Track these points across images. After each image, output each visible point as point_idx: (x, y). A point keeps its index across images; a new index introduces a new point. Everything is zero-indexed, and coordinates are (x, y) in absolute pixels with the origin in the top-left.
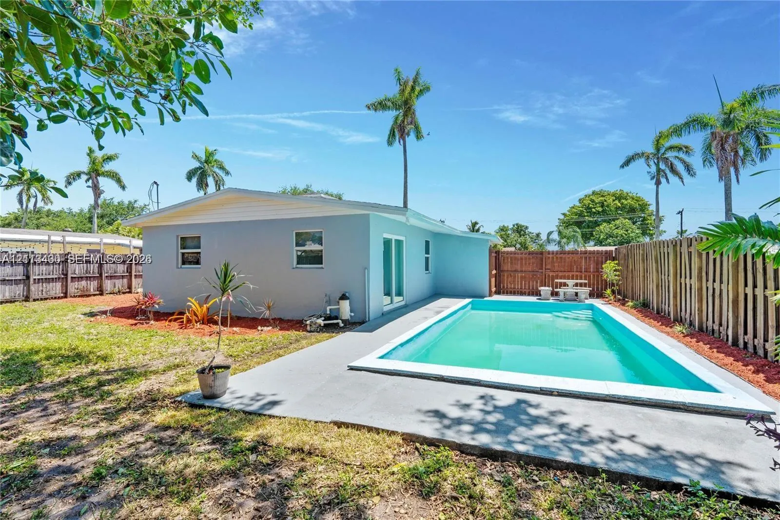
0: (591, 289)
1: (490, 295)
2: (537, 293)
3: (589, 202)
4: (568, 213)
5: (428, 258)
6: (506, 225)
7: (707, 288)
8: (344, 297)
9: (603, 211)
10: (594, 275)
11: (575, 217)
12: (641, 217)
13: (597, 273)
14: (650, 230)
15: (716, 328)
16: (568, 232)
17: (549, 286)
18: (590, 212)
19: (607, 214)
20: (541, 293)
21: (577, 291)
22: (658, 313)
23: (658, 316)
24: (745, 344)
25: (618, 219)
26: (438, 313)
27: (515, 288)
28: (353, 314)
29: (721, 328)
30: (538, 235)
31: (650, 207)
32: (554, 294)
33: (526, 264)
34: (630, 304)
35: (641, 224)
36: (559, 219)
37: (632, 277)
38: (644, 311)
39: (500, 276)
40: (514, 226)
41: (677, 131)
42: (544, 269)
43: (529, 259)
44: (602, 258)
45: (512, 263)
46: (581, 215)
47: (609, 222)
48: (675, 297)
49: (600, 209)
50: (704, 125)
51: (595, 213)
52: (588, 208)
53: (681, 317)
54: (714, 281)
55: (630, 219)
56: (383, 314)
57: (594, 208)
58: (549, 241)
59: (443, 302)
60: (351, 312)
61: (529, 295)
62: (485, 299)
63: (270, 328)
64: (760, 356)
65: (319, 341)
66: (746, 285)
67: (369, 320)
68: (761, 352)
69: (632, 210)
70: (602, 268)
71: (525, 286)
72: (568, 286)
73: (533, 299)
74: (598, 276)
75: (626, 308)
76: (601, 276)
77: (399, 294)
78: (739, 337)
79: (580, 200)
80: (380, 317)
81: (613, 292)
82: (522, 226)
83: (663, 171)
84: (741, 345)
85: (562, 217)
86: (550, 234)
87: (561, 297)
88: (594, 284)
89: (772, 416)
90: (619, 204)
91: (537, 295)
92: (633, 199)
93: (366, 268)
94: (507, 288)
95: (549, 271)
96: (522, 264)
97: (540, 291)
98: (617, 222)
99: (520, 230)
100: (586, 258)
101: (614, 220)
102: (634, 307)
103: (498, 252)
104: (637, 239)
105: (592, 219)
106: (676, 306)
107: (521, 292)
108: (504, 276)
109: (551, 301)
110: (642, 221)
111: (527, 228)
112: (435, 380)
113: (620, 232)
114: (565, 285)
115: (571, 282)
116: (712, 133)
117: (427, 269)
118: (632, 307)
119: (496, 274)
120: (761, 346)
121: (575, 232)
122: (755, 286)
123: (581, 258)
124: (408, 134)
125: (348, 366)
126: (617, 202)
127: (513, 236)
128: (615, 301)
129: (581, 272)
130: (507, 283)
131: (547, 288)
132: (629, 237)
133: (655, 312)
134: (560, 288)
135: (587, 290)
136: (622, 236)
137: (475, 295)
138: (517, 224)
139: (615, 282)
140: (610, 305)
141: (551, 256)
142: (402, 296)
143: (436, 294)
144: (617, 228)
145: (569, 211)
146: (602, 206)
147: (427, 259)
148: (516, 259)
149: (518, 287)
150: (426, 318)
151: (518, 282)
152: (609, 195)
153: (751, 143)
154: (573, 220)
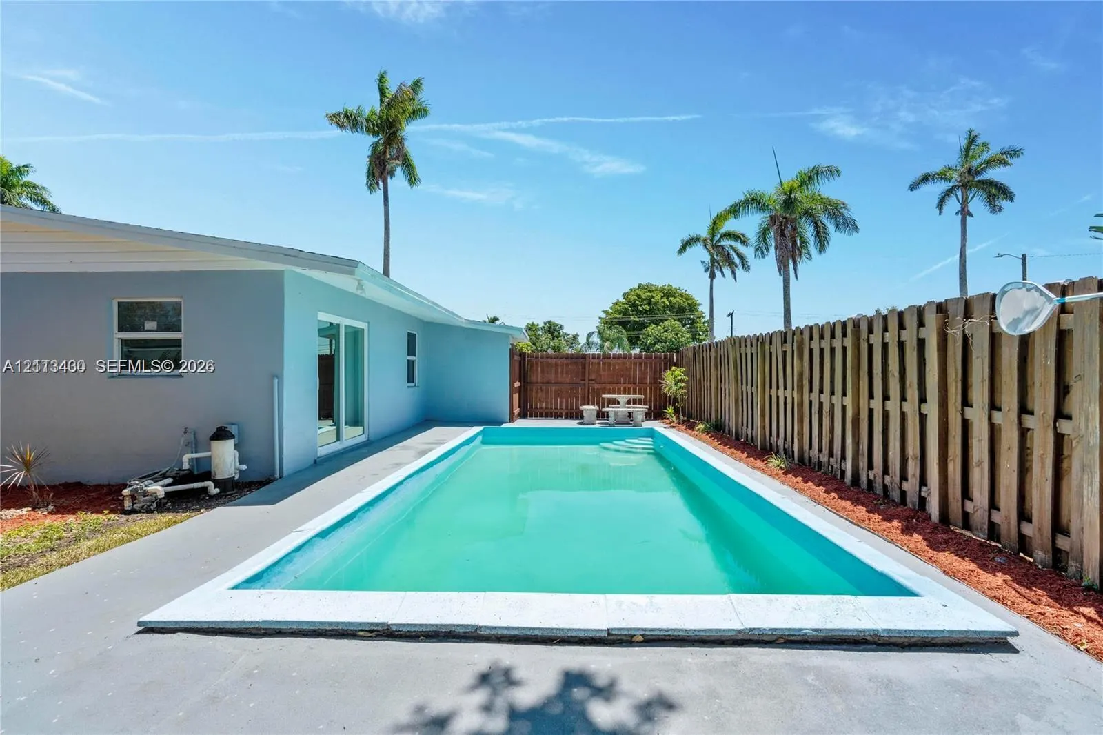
0: (648, 407)
1: (511, 420)
2: (578, 415)
3: (635, 297)
4: (611, 311)
5: (413, 361)
6: (535, 323)
7: (811, 402)
8: (221, 434)
9: (650, 310)
10: (651, 389)
11: (618, 316)
12: (690, 319)
13: (655, 385)
14: (699, 335)
15: (824, 458)
16: (612, 333)
17: (593, 404)
18: (636, 310)
19: (655, 314)
20: (584, 414)
21: (631, 410)
22: (737, 438)
23: (736, 442)
24: (870, 482)
25: (666, 320)
26: (423, 453)
27: (546, 408)
28: (244, 467)
29: (831, 459)
30: (575, 337)
31: (699, 307)
32: (602, 415)
33: (562, 372)
34: (701, 426)
35: (690, 328)
36: (600, 318)
37: (700, 390)
38: (719, 436)
39: (526, 390)
40: (545, 324)
41: (734, 211)
42: (587, 380)
43: (567, 365)
44: (660, 364)
45: (542, 371)
46: (625, 313)
47: (656, 323)
48: (763, 416)
49: (647, 307)
50: (763, 208)
51: (641, 312)
52: (634, 305)
53: (771, 444)
54: (821, 392)
55: (679, 320)
56: (315, 462)
57: (641, 305)
58: (588, 344)
59: (436, 432)
60: (241, 462)
61: (566, 418)
62: (504, 426)
63: (24, 511)
64: (894, 501)
65: (133, 536)
66: (871, 396)
67: (281, 477)
68: (896, 495)
69: (681, 310)
70: (661, 378)
71: (561, 406)
72: (619, 403)
73: (572, 424)
74: (656, 389)
75: (696, 433)
76: (660, 389)
77: (356, 421)
78: (861, 472)
79: (624, 295)
80: (306, 469)
81: (676, 411)
82: (555, 325)
83: (718, 262)
84: (864, 485)
85: (603, 315)
86: (590, 335)
87: (611, 420)
88: (650, 401)
89: (1009, 639)
90: (667, 303)
91: (577, 418)
92: (682, 296)
93: (274, 376)
94: (536, 408)
95: (593, 382)
96: (557, 373)
97: (582, 411)
98: (666, 323)
99: (553, 330)
100: (641, 364)
101: (662, 321)
102: (706, 431)
103: (522, 355)
104: (687, 345)
105: (637, 320)
106: (764, 428)
107: (556, 413)
108: (531, 390)
109: (597, 426)
110: (691, 324)
111: (561, 327)
112: (370, 638)
113: (669, 335)
114: (615, 402)
115: (623, 398)
116: (772, 217)
117: (411, 379)
118: (703, 432)
119: (520, 387)
120: (896, 486)
121: (620, 332)
122: (886, 397)
123: (635, 364)
124: (392, 174)
125: (140, 624)
126: (665, 299)
127: (544, 338)
128: (679, 423)
129: (635, 383)
130: (536, 401)
131: (592, 407)
132: (678, 342)
133: (734, 438)
134: (608, 407)
135: (643, 409)
136: (671, 341)
137: (489, 420)
138: (549, 322)
139: (679, 397)
140: (674, 430)
141: (596, 361)
142: (362, 425)
143: (426, 420)
144: (666, 331)
145: (611, 308)
146: (649, 304)
147: (411, 365)
148: (549, 365)
149: (551, 405)
150: (398, 465)
151: (552, 399)
152: (656, 290)
153: (809, 232)
154: (616, 320)
